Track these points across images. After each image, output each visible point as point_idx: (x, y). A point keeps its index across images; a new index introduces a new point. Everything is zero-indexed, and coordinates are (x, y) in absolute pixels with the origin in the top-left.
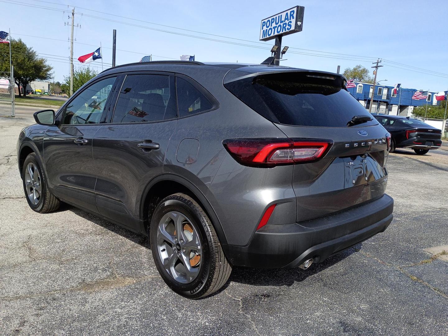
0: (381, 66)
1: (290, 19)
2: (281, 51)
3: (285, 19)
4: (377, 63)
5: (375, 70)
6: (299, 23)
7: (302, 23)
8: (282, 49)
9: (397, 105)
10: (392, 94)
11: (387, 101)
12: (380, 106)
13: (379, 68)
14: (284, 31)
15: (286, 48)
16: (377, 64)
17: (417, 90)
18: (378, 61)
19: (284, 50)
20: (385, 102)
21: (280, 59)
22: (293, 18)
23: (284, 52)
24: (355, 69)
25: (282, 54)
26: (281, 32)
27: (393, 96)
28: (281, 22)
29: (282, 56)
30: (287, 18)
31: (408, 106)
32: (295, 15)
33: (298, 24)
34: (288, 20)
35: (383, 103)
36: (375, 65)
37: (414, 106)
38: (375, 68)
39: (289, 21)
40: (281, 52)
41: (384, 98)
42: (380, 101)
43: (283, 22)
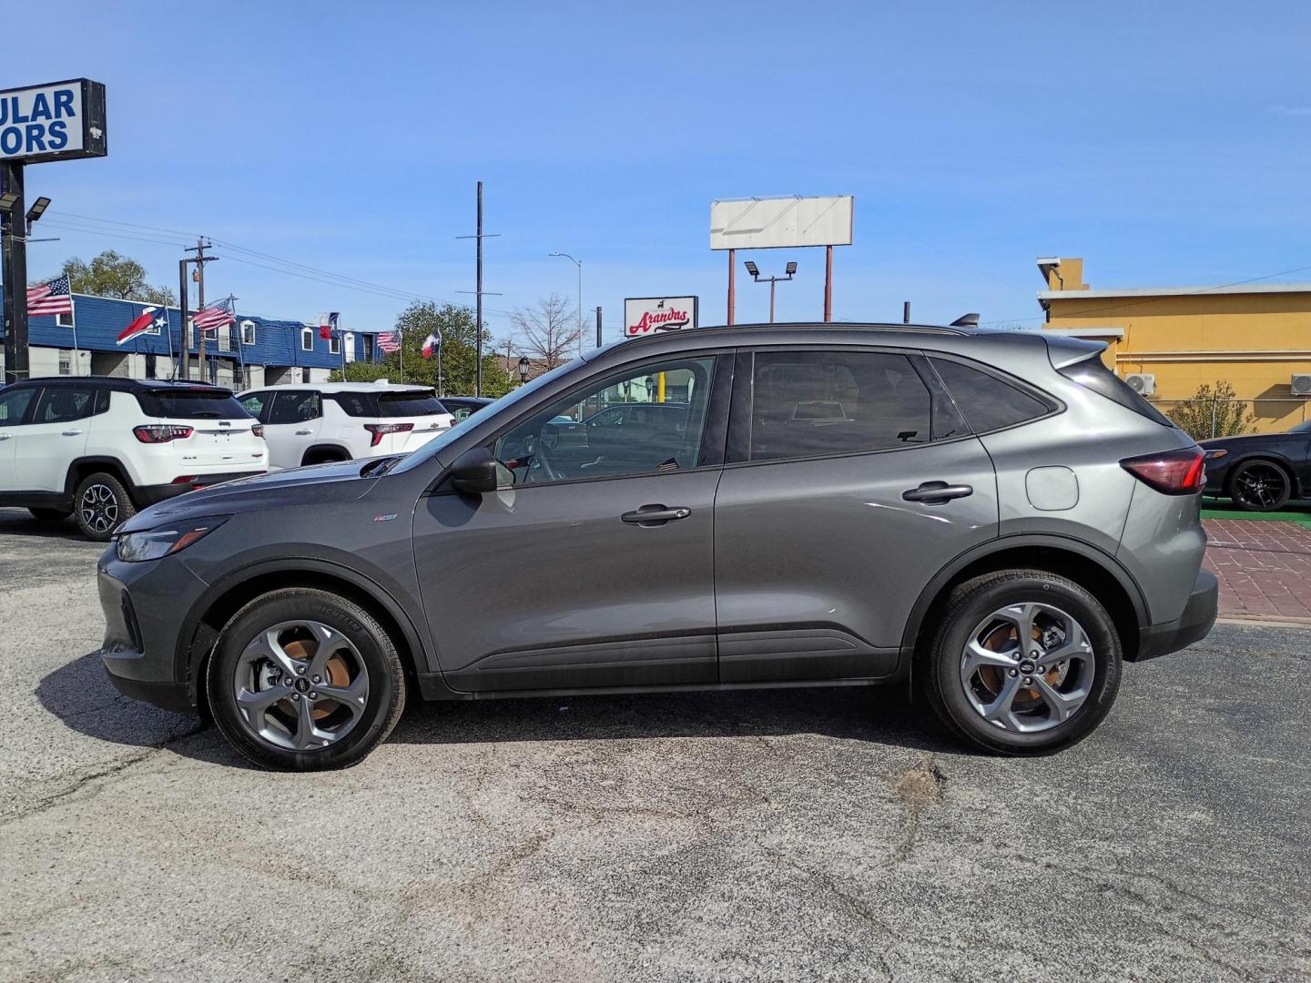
0: (213, 259)
1: (58, 115)
2: (27, 211)
3: (36, 114)
4: (200, 249)
5: (197, 270)
6: (96, 132)
7: (104, 132)
8: (31, 206)
9: (262, 365)
10: (243, 336)
11: (234, 354)
12: (216, 370)
13: (207, 265)
14: (36, 150)
15: (43, 203)
16: (201, 253)
17: (303, 325)
18: (200, 243)
19: (37, 209)
20: (228, 359)
21: (27, 237)
22: (71, 113)
23: (35, 216)
24: (98, 264)
25: (29, 221)
26: (23, 152)
27: (247, 341)
28: (17, 119)
29: (29, 227)
30: (41, 108)
31: (289, 367)
32: (77, 105)
33: (92, 135)
34: (49, 117)
35: (223, 362)
36: (194, 255)
37: (304, 368)
38: (195, 264)
39: (54, 120)
40: (25, 214)
41: (224, 347)
42: (217, 358)
43: (25, 119)
